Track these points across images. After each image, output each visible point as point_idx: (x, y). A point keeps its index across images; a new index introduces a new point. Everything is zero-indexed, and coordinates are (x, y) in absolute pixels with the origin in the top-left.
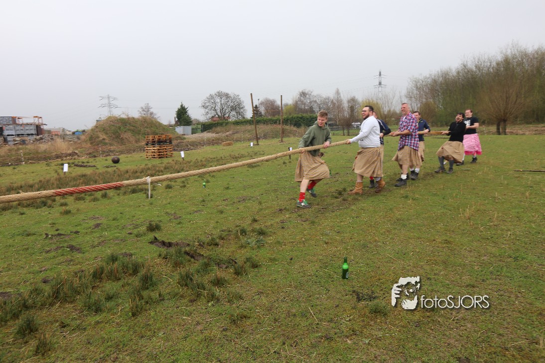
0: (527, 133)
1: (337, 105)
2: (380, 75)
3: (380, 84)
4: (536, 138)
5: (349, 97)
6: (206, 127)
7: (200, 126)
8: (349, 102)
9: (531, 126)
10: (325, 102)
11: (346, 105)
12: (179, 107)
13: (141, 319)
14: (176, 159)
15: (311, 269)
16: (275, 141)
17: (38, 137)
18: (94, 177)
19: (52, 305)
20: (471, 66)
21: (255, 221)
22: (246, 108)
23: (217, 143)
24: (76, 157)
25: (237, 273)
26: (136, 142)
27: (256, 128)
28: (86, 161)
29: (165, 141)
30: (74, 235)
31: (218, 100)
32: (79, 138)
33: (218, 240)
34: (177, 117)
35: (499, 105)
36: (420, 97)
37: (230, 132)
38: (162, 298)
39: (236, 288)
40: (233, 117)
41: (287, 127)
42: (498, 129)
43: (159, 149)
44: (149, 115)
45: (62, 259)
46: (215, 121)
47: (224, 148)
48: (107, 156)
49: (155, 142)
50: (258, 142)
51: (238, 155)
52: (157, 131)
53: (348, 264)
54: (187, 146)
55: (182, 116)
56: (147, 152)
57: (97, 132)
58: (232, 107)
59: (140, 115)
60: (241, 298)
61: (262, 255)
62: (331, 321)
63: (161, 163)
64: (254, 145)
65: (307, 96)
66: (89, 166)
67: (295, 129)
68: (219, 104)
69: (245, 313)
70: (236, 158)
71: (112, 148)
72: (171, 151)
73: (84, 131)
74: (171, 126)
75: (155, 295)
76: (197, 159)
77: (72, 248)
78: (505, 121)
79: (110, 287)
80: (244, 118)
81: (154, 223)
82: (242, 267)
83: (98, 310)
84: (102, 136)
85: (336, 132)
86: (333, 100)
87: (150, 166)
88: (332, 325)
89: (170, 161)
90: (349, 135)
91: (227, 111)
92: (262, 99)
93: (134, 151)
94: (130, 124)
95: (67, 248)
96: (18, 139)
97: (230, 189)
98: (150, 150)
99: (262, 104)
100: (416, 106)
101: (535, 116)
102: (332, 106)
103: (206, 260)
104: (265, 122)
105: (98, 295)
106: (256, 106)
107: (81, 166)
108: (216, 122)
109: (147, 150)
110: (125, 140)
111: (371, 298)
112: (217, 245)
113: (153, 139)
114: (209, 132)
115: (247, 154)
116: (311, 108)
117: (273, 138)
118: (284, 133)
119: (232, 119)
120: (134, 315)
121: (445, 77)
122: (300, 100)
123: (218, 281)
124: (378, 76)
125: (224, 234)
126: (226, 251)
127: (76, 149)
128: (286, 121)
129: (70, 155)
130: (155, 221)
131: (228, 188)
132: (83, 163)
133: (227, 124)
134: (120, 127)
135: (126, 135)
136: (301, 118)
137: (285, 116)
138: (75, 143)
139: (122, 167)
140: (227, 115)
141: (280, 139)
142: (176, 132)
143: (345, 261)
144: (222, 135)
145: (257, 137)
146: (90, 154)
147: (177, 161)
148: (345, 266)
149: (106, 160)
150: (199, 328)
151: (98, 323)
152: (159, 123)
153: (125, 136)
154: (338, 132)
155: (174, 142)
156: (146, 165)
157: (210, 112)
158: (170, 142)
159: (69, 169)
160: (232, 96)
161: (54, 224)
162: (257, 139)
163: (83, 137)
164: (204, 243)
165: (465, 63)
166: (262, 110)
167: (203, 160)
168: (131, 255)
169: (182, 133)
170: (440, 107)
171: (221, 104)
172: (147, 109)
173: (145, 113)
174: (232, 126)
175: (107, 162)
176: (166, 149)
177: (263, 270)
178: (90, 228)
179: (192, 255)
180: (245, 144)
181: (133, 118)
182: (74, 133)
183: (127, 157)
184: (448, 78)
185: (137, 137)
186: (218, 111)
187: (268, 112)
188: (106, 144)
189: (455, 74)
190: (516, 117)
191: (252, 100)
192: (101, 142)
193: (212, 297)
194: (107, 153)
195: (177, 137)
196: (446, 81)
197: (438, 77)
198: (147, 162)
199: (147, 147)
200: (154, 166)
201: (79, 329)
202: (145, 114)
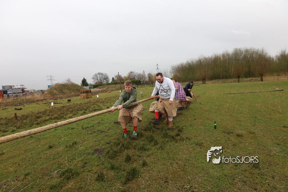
1: (142, 76)
2: (157, 65)
3: (158, 68)
5: (148, 73)
6: (95, 86)
7: (92, 86)
10: (139, 75)
11: (147, 76)
17: (24, 94)
22: (110, 78)
26: (70, 93)
31: (99, 76)
34: (82, 83)
35: (203, 74)
40: (105, 82)
42: (203, 82)
46: (98, 84)
55: (84, 82)
58: (104, 78)
65: (133, 73)
73: (42, 90)
80: (109, 82)
84: (55, 91)
91: (102, 80)
92: (116, 75)
96: (14, 95)
99: (116, 77)
106: (113, 77)
110: (65, 93)
114: (96, 88)
116: (134, 78)
122: (130, 75)
133: (104, 85)
134: (63, 88)
140: (102, 82)
153: (65, 91)
157: (95, 80)
158: (91, 92)
160: (104, 74)
162: (121, 89)
166: (115, 79)
172: (69, 80)
174: (106, 86)
181: (67, 84)
185: (70, 91)
186: (99, 80)
187: (118, 80)
188: (57, 95)
192: (55, 94)
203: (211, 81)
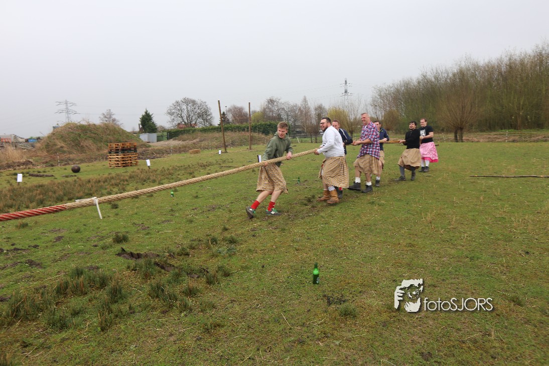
0: (482, 140)
1: (303, 112)
2: (346, 81)
3: (346, 92)
4: (489, 145)
5: (317, 104)
6: (172, 134)
7: (165, 134)
8: (316, 109)
9: (485, 133)
10: (292, 109)
11: (313, 113)
12: (144, 114)
13: (111, 333)
14: (141, 168)
15: (283, 275)
16: (243, 149)
18: (52, 188)
19: (11, 324)
20: (431, 76)
21: (225, 229)
22: (213, 115)
23: (185, 151)
24: (31, 166)
25: (209, 282)
26: (98, 150)
27: (224, 135)
28: (43, 170)
29: (130, 150)
30: (33, 249)
31: (184, 107)
32: (33, 146)
33: (188, 250)
34: (142, 124)
35: (456, 114)
36: (385, 105)
37: (198, 140)
38: (132, 311)
39: (209, 296)
40: (200, 124)
41: (256, 135)
42: (456, 137)
43: (123, 158)
44: (111, 122)
45: (20, 275)
46: (181, 128)
47: (192, 155)
48: (66, 165)
49: (118, 150)
50: (226, 150)
51: (207, 163)
52: (120, 138)
53: (319, 270)
54: (153, 154)
55: (147, 123)
56: (110, 161)
57: (54, 139)
58: (199, 114)
59: (102, 121)
60: (214, 307)
61: (234, 263)
62: (303, 325)
63: (126, 172)
64: (222, 152)
65: (275, 103)
66: (47, 176)
67: (263, 136)
68: (185, 111)
69: (218, 321)
70: (204, 166)
71: (71, 156)
72: (135, 159)
73: (39, 138)
74: (135, 133)
75: (125, 308)
76: (163, 168)
77: (31, 263)
78: (461, 129)
79: (75, 302)
80: (211, 125)
81: (120, 235)
82: (214, 277)
83: (63, 326)
84: (60, 144)
85: (304, 139)
86: (300, 107)
87: (114, 175)
88: (305, 329)
89: (135, 170)
90: (316, 142)
91: (194, 118)
92: (229, 106)
93: (96, 159)
94: (91, 131)
95: (26, 263)
97: (199, 198)
98: (113, 158)
99: (230, 110)
100: (381, 115)
101: (488, 124)
102: (299, 114)
103: (177, 270)
104: (233, 129)
105: (63, 311)
106: (224, 113)
107: (37, 176)
108: (183, 129)
109: (110, 158)
110: (86, 148)
111: (341, 301)
112: (187, 254)
113: (117, 147)
114: (175, 139)
115: (215, 162)
116: (279, 115)
117: (241, 145)
118: (252, 141)
119: (200, 126)
120: (103, 330)
121: (407, 87)
122: (268, 107)
123: (190, 291)
124: (344, 85)
125: (195, 243)
126: (197, 261)
127: (31, 157)
128: (254, 129)
129: (23, 164)
130: (122, 232)
131: (197, 197)
132: (39, 172)
133: (194, 131)
134: (80, 135)
135: (88, 143)
136: (269, 125)
137: (253, 124)
138: (29, 151)
139: (83, 176)
140: (194, 122)
141: (249, 147)
142: (140, 139)
143: (316, 267)
144: (189, 143)
145: (225, 145)
146: (46, 162)
147: (142, 169)
148: (316, 272)
149: (66, 169)
150: (172, 339)
151: (63, 340)
152: (123, 130)
153: (85, 144)
154: (306, 139)
155: (139, 150)
156: (109, 174)
157: (176, 119)
158: (135, 150)
159: (23, 179)
160: (199, 102)
161: (9, 238)
162: (226, 147)
163: (38, 145)
164: (174, 253)
165: (425, 74)
166: (230, 117)
167: (170, 168)
168: (98, 268)
169: (147, 141)
170: (402, 115)
171: (188, 111)
172: (109, 115)
173: (107, 119)
174: (199, 134)
175: (66, 171)
176: (130, 157)
177: (235, 278)
178: (51, 241)
179: (162, 266)
180: (214, 152)
181: (94, 125)
182: (27, 141)
183: (88, 166)
184: (410, 88)
185: (99, 145)
186: (185, 118)
187: (235, 119)
188: (64, 152)
189: (416, 84)
190: (472, 125)
191: (220, 107)
192: (58, 150)
193: (185, 307)
194: (67, 162)
195: (142, 145)
196: (407, 90)
197: (401, 86)
198: (110, 171)
199: (111, 155)
200: (118, 175)
201: (43, 348)
202: (106, 121)
203: (485, 135)
